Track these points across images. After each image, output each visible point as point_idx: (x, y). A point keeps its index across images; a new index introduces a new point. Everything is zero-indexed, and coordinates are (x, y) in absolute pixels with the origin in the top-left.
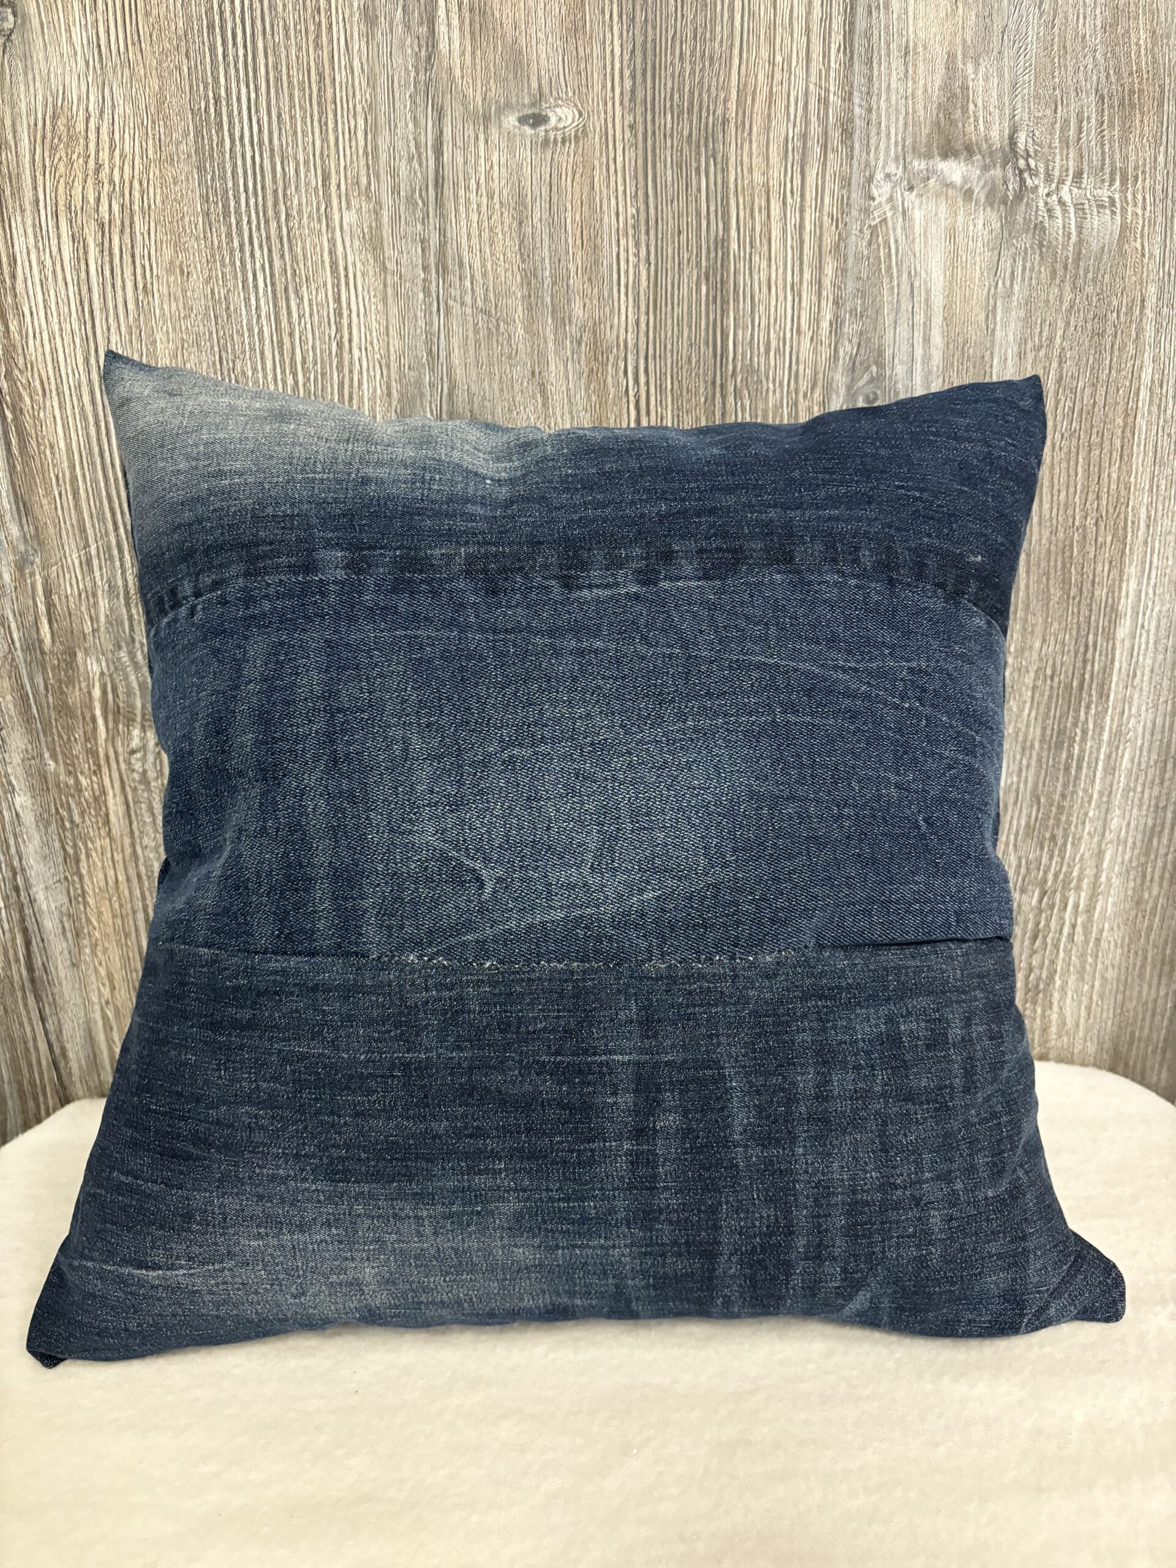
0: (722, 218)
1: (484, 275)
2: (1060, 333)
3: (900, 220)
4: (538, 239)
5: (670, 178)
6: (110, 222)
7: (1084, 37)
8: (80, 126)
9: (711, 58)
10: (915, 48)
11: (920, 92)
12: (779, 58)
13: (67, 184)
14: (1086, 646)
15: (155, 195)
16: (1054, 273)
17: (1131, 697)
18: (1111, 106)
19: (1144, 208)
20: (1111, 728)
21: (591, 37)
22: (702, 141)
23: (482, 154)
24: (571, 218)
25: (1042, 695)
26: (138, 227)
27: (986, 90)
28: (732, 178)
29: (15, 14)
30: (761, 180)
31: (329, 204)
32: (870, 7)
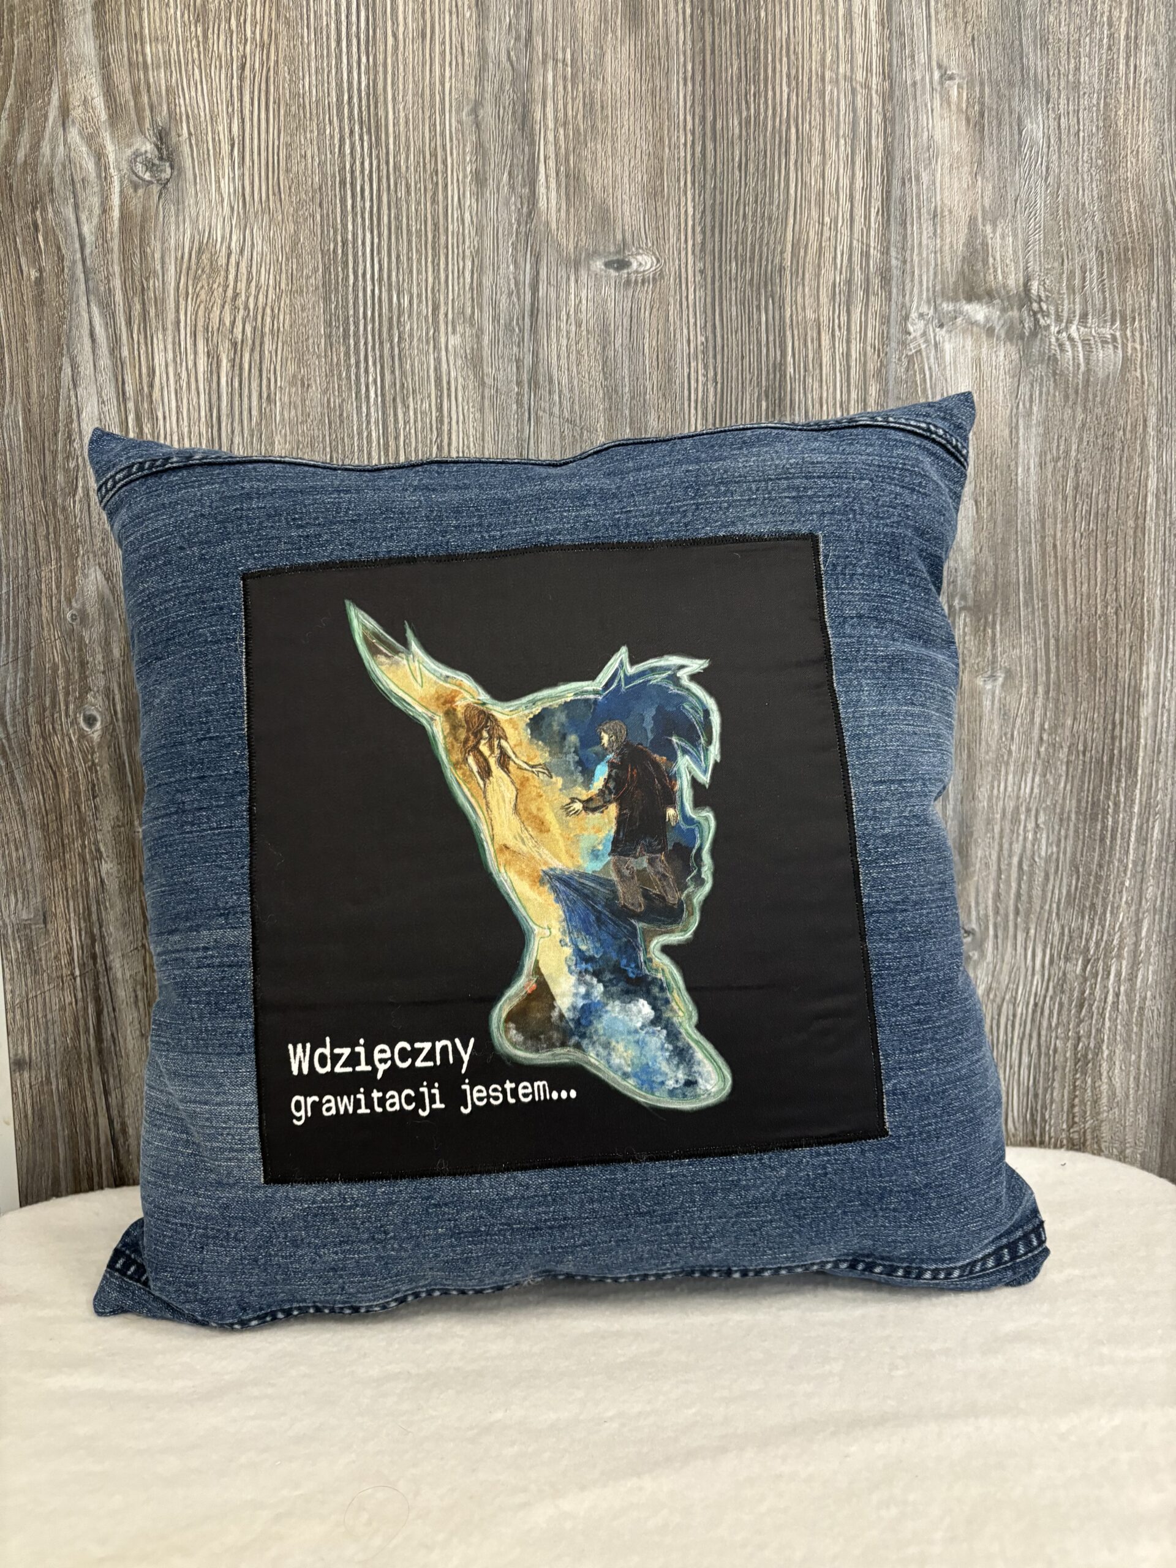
0: (780, 346)
1: (571, 390)
2: (1074, 447)
3: (933, 351)
4: (619, 361)
5: (734, 313)
6: (242, 341)
7: (1084, 205)
8: (222, 261)
9: (770, 219)
10: (942, 213)
11: (947, 247)
12: (827, 220)
13: (206, 308)
14: (1114, 724)
15: (284, 319)
16: (1067, 397)
17: (1157, 772)
18: (1109, 261)
19: (1142, 344)
20: (1141, 801)
21: (668, 200)
22: (762, 284)
23: (572, 291)
24: (648, 344)
25: (1076, 769)
26: (266, 347)
27: (1002, 247)
28: (788, 314)
29: (172, 167)
30: (813, 316)
31: (437, 330)
32: (903, 179)
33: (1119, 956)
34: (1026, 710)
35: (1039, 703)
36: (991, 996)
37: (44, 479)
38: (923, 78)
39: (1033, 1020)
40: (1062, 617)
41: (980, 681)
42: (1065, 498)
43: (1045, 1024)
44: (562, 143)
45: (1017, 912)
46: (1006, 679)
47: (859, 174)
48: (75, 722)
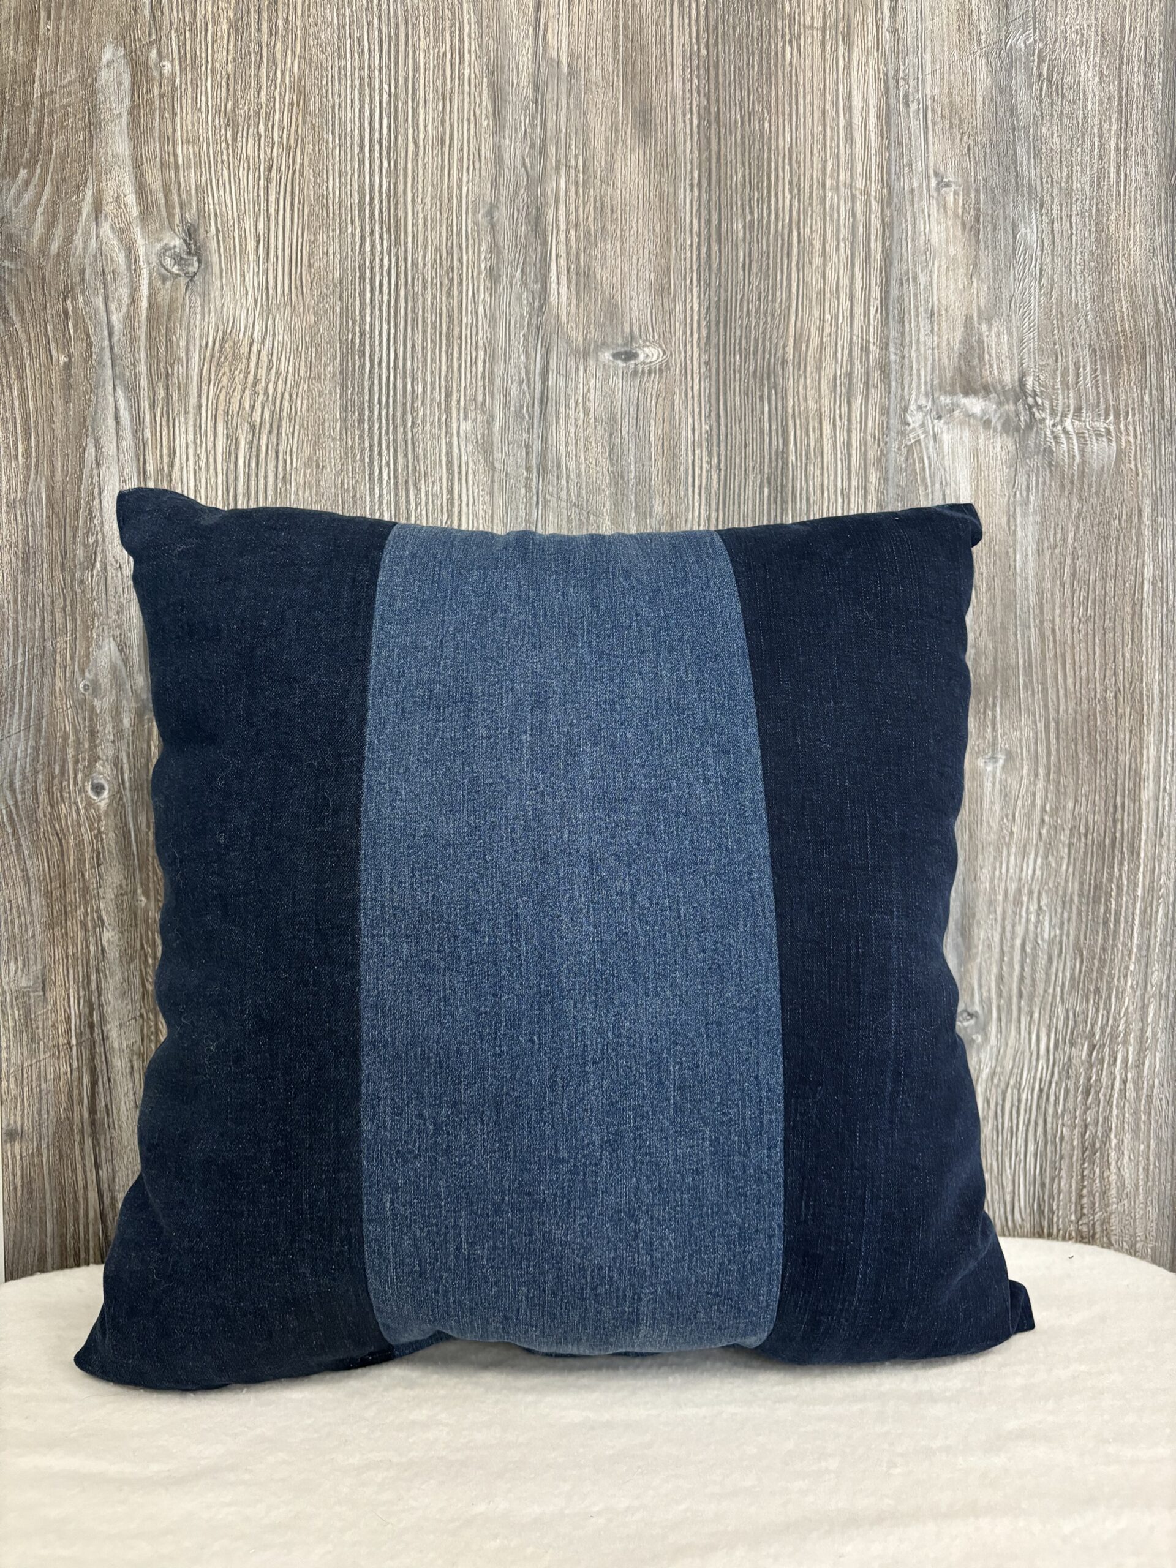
0: (782, 435)
1: (579, 475)
2: (1071, 535)
3: (932, 442)
4: (626, 448)
5: (738, 403)
6: (261, 424)
7: (1077, 305)
8: (245, 349)
9: (773, 315)
10: (939, 312)
11: (944, 344)
12: (828, 317)
13: (227, 394)
14: (1115, 806)
15: (302, 405)
16: (1062, 487)
17: (1160, 855)
18: (1102, 358)
19: (1136, 437)
20: (1144, 885)
21: (675, 296)
22: (765, 376)
23: (581, 380)
24: (654, 432)
25: (1078, 852)
26: (284, 430)
27: (998, 344)
28: (790, 404)
29: (199, 261)
30: (814, 407)
31: (449, 415)
32: (901, 279)
33: (1125, 1042)
34: (1027, 791)
35: (1040, 785)
36: (995, 1081)
37: (64, 554)
38: (921, 186)
39: (1038, 1106)
40: (1062, 700)
41: (980, 763)
42: (1063, 584)
43: (1051, 1111)
44: (573, 243)
45: (1020, 995)
46: (1006, 761)
47: (858, 276)
48: (82, 790)
